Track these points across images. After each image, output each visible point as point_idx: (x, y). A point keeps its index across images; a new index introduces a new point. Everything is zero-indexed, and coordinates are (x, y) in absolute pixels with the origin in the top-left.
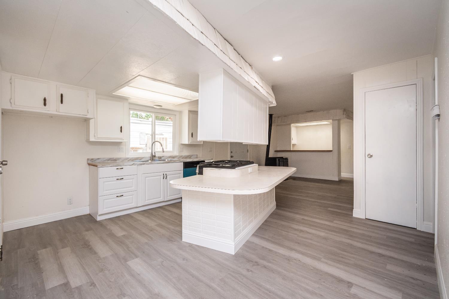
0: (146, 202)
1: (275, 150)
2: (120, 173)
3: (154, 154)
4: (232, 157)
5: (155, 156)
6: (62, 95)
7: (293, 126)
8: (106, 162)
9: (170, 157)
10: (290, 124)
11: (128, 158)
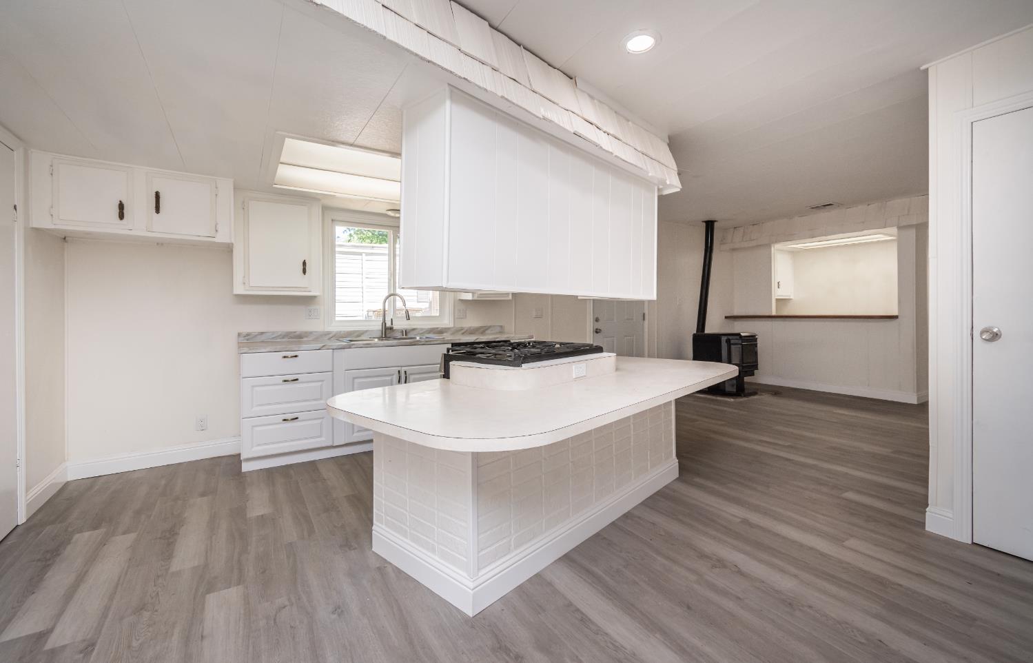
0: (355, 434)
1: (727, 315)
2: (290, 367)
3: (389, 324)
4: (597, 331)
5: (391, 328)
6: (157, 195)
7: (778, 250)
8: (279, 340)
9: (432, 331)
10: (768, 246)
11: (329, 333)
